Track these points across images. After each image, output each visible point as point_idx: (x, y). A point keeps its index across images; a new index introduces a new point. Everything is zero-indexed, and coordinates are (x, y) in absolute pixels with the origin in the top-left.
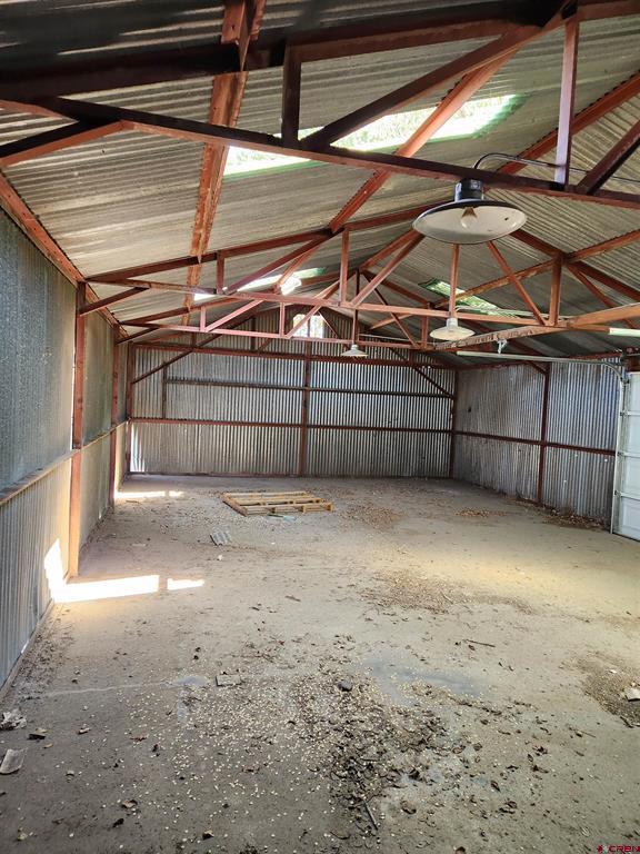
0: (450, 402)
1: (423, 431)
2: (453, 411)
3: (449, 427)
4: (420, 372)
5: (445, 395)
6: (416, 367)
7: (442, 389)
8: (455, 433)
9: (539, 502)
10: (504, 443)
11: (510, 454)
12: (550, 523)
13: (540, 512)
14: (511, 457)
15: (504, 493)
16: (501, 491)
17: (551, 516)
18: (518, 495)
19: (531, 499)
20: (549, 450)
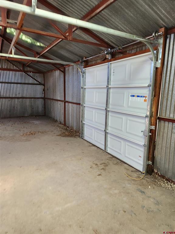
0: (42, 87)
1: (32, 98)
2: (44, 90)
3: (43, 96)
4: (27, 74)
5: (40, 84)
6: (26, 72)
7: (38, 82)
8: (45, 98)
9: (65, 125)
10: (56, 102)
11: (58, 106)
12: (60, 135)
13: (62, 130)
14: (58, 107)
15: (57, 121)
16: (56, 120)
17: (64, 131)
18: (60, 122)
19: (63, 123)
20: (67, 104)
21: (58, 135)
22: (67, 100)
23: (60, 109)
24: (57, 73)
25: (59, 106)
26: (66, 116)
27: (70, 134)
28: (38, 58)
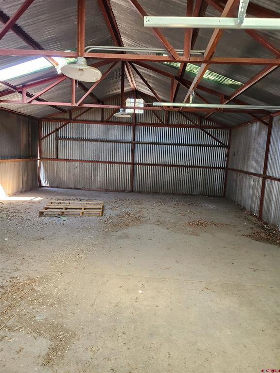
0: (225, 150)
1: (207, 167)
2: (227, 155)
3: (224, 165)
4: (205, 131)
5: (222, 145)
6: (202, 128)
7: (220, 142)
8: (228, 169)
9: (260, 218)
10: (248, 176)
11: (249, 183)
12: (250, 236)
13: (254, 226)
14: (249, 185)
15: (245, 210)
16: (244, 208)
17: (258, 230)
18: (251, 211)
19: (257, 215)
20: (268, 181)
21: (246, 236)
22: (269, 173)
23: (254, 190)
24: (255, 127)
25: (252, 183)
26: (265, 203)
27: (269, 237)
28: (226, 104)
